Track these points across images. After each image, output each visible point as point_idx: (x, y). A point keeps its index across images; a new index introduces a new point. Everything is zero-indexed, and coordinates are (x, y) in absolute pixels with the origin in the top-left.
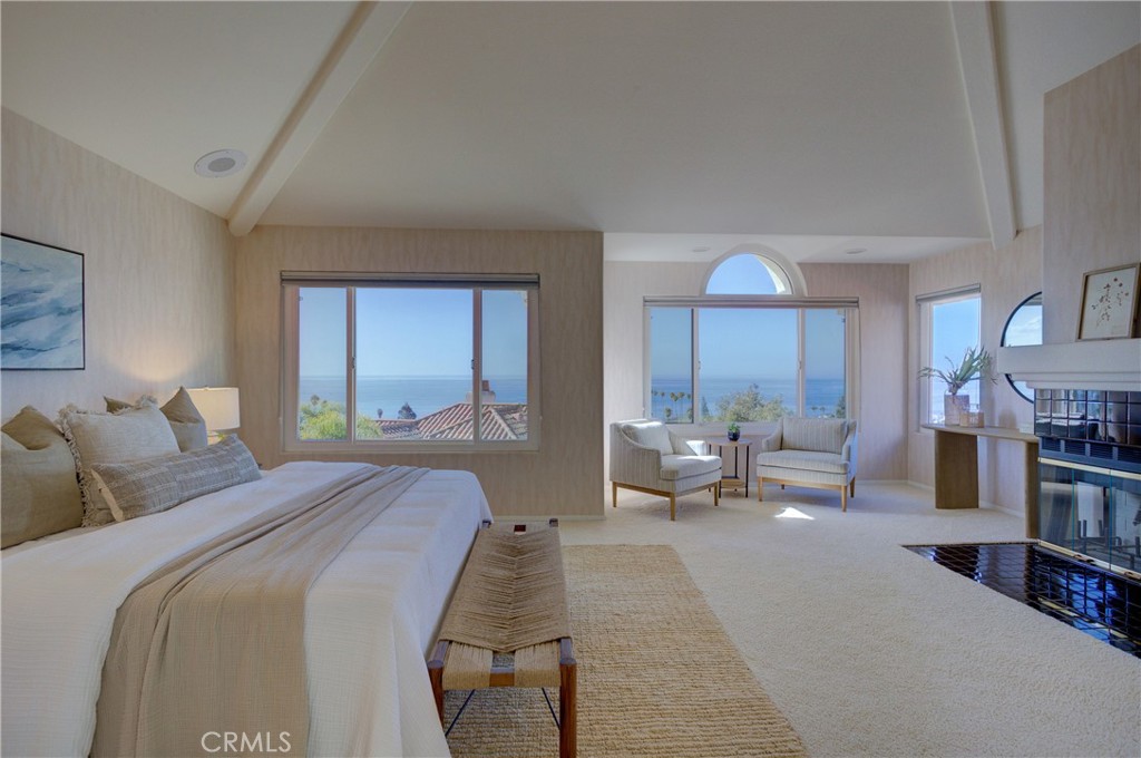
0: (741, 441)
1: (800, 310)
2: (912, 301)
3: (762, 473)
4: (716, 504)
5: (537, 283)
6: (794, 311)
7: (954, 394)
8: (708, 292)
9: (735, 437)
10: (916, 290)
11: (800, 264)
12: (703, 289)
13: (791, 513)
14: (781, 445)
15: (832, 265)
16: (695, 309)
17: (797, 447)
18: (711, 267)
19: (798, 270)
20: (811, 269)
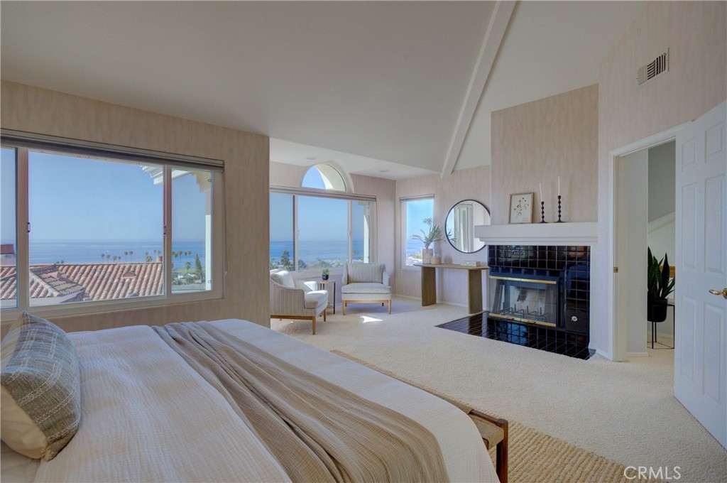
0: (330, 279)
1: (350, 201)
2: (398, 200)
3: (345, 298)
4: (325, 320)
5: (222, 168)
6: (345, 202)
7: (427, 248)
8: (303, 186)
9: (326, 278)
10: (400, 194)
11: (351, 174)
12: (301, 184)
13: (367, 319)
14: (349, 281)
15: (366, 176)
16: (296, 196)
17: (358, 280)
18: (306, 169)
19: (349, 177)
20: (356, 177)
